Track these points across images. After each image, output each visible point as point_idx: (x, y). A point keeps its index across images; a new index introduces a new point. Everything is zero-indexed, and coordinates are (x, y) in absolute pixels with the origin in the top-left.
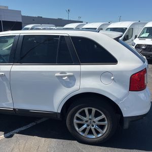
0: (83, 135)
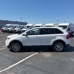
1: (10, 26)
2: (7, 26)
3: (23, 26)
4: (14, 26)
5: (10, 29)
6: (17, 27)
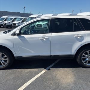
0: (86, 64)
1: (7, 18)
2: (4, 18)
4: (13, 18)
5: (8, 23)
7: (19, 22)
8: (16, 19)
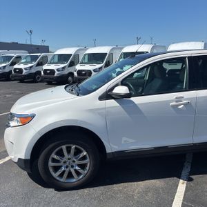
3: (43, 54)
6: (23, 61)
7: (30, 65)
8: (19, 58)
